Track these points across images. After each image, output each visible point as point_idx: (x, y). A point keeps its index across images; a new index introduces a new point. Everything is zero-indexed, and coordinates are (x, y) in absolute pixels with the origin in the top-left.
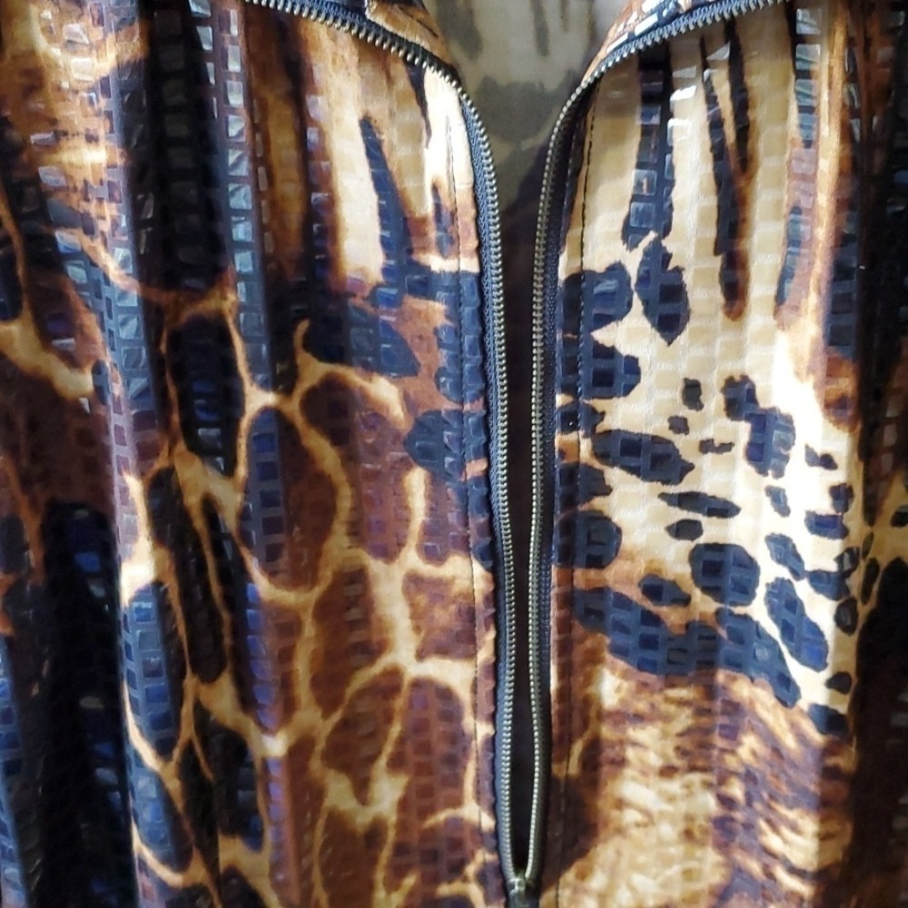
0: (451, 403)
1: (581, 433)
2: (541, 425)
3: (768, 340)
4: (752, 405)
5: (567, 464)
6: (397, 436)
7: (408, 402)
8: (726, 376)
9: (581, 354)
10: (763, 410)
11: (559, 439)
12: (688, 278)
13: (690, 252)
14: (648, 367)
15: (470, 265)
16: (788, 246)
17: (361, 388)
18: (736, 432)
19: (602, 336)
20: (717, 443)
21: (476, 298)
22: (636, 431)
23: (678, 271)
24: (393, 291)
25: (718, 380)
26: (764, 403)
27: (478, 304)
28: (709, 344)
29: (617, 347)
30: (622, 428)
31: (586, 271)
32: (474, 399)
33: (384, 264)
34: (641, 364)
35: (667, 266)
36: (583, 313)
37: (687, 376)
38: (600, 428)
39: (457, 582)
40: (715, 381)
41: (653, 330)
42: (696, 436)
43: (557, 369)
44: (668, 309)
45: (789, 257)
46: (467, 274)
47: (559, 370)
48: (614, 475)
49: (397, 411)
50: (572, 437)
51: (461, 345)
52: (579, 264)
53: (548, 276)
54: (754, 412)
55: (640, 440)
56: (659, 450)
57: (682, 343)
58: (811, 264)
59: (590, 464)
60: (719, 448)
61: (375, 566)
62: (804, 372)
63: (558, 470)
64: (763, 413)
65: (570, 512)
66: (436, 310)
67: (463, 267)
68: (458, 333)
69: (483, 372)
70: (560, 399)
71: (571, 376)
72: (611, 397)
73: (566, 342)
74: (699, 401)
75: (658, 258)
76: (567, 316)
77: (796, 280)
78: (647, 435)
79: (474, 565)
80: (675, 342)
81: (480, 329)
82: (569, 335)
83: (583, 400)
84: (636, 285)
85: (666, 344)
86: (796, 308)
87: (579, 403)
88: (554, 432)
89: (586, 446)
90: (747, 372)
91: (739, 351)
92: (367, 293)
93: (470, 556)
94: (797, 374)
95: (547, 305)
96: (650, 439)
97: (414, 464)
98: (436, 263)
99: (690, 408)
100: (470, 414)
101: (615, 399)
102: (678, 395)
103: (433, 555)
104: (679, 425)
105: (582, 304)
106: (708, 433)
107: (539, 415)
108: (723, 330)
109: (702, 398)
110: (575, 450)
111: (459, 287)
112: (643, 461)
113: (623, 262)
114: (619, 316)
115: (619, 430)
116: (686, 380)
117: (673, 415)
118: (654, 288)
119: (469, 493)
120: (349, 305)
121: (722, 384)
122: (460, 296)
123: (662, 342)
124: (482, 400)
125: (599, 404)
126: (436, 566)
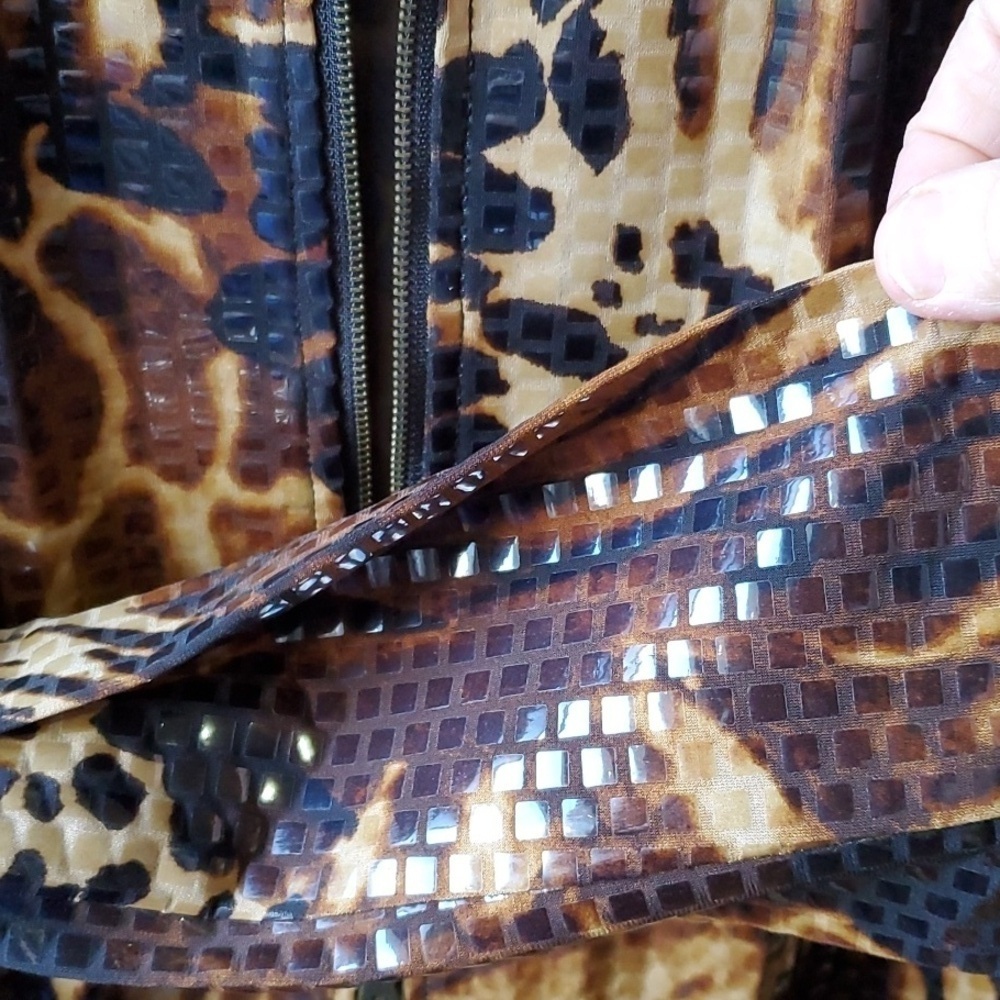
0: (278, 250)
1: (466, 302)
2: (406, 289)
3: (740, 168)
4: (712, 265)
5: (445, 347)
6: (193, 302)
7: (209, 253)
8: (678, 222)
9: (467, 183)
10: (727, 270)
11: (434, 311)
12: (628, 71)
13: (633, 31)
14: (564, 208)
15: (299, 32)
16: (776, 25)
17: (135, 231)
18: (688, 305)
19: (498, 156)
20: (660, 321)
21: (311, 87)
22: (546, 303)
23: (615, 58)
24: (180, 80)
25: (665, 227)
26: (729, 263)
27: (315, 96)
28: (655, 173)
29: (521, 175)
30: (525, 298)
31: (477, 54)
32: (311, 242)
33: (164, 34)
34: (556, 201)
35: (598, 52)
36: (470, 119)
37: (621, 222)
38: (493, 297)
39: (291, 512)
40: (661, 229)
41: (575, 149)
42: (631, 310)
43: (431, 204)
44: (596, 118)
45: (776, 41)
46: (296, 47)
47: (434, 206)
48: (512, 366)
49: (192, 267)
50: (452, 307)
51: (290, 161)
52: (466, 42)
53: (418, 60)
54: (717, 275)
55: (552, 316)
56: (579, 329)
57: (616, 171)
58: (812, 53)
59: (477, 347)
60: (663, 326)
61: (168, 493)
62: (794, 215)
63: (431, 355)
64: (727, 276)
65: (448, 416)
66: (250, 106)
67: (290, 37)
68: (283, 141)
69: (324, 201)
70: (435, 251)
71: (452, 217)
72: (510, 251)
73: (446, 165)
74: (638, 259)
75: (585, 36)
76: (446, 122)
77: (786, 77)
78: (561, 308)
79: (315, 487)
80: (606, 169)
81: (320, 134)
82: (450, 154)
83: (468, 253)
84: (550, 79)
85: (593, 172)
86: (785, 120)
87: (462, 259)
88: (426, 299)
89: (472, 322)
90: (707, 216)
91: (696, 185)
92: (136, 84)
93: (309, 475)
94: (782, 218)
95: (418, 107)
96: (566, 314)
97: (221, 346)
98: (247, 31)
99: (625, 270)
100: (306, 266)
101: (516, 255)
102: (606, 250)
103: (255, 477)
104: (609, 294)
105: (470, 106)
106: (648, 306)
107: (403, 273)
108: (676, 152)
109: (642, 253)
110: (457, 327)
111: (282, 70)
112: (557, 346)
113: (532, 42)
114: (525, 126)
115: (520, 301)
116: (620, 227)
117: (600, 279)
118: (578, 86)
119: (307, 384)
120: (110, 102)
121: (671, 233)
122: (286, 83)
123: (587, 169)
124: (325, 244)
125: (492, 261)
126: (258, 492)
